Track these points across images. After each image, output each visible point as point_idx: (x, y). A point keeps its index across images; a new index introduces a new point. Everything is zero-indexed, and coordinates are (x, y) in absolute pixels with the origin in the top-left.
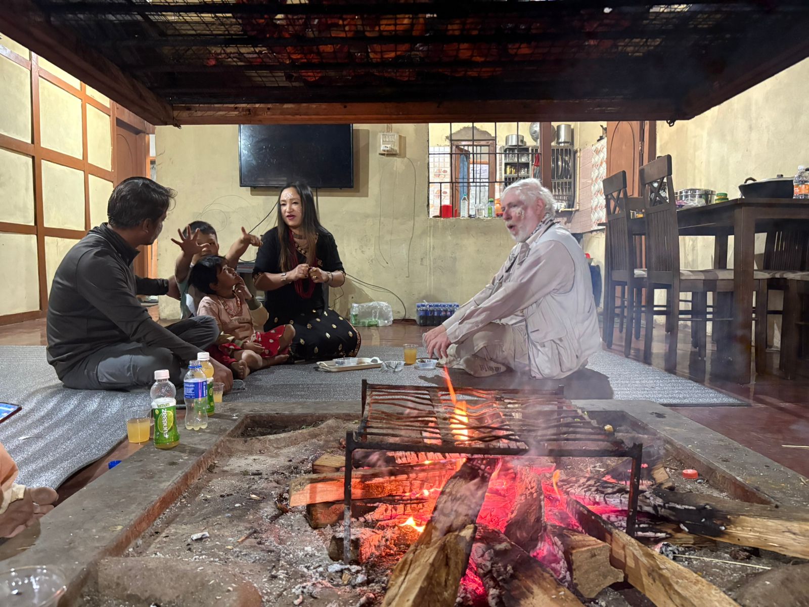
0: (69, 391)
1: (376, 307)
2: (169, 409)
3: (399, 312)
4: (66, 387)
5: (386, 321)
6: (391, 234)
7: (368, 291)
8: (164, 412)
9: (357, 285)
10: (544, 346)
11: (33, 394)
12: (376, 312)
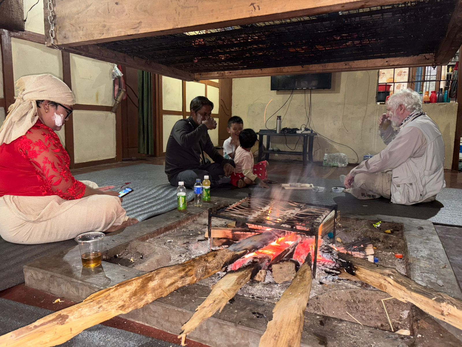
0: (171, 186)
1: (338, 156)
2: (182, 197)
3: (354, 159)
4: (171, 185)
5: (343, 165)
6: (352, 114)
7: (336, 146)
8: (181, 198)
9: (330, 143)
10: (399, 187)
11: (160, 185)
12: (337, 159)
